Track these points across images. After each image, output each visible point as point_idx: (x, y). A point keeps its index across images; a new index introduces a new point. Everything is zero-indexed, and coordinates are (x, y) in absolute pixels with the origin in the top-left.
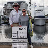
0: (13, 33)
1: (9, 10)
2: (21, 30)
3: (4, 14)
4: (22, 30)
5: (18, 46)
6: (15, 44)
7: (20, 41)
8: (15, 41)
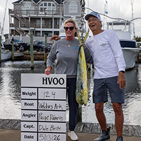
0: (24, 93)
1: (27, 18)
2: (48, 85)
3: (12, 30)
4: (52, 85)
5: (38, 132)
6: (28, 127)
7: (46, 118)
8: (29, 116)
